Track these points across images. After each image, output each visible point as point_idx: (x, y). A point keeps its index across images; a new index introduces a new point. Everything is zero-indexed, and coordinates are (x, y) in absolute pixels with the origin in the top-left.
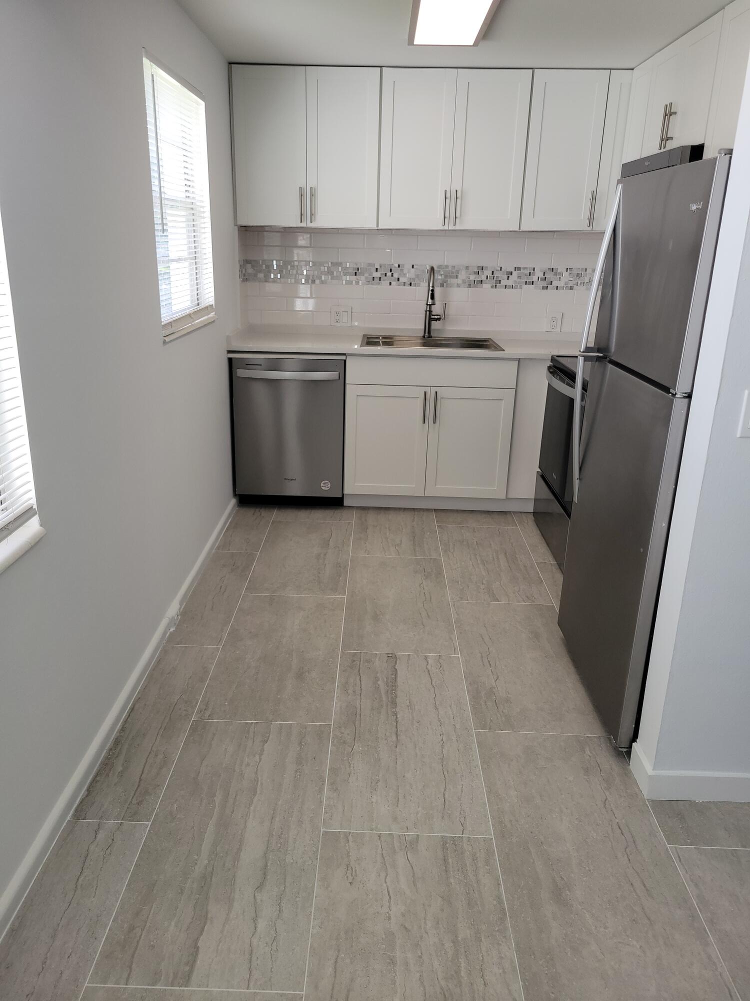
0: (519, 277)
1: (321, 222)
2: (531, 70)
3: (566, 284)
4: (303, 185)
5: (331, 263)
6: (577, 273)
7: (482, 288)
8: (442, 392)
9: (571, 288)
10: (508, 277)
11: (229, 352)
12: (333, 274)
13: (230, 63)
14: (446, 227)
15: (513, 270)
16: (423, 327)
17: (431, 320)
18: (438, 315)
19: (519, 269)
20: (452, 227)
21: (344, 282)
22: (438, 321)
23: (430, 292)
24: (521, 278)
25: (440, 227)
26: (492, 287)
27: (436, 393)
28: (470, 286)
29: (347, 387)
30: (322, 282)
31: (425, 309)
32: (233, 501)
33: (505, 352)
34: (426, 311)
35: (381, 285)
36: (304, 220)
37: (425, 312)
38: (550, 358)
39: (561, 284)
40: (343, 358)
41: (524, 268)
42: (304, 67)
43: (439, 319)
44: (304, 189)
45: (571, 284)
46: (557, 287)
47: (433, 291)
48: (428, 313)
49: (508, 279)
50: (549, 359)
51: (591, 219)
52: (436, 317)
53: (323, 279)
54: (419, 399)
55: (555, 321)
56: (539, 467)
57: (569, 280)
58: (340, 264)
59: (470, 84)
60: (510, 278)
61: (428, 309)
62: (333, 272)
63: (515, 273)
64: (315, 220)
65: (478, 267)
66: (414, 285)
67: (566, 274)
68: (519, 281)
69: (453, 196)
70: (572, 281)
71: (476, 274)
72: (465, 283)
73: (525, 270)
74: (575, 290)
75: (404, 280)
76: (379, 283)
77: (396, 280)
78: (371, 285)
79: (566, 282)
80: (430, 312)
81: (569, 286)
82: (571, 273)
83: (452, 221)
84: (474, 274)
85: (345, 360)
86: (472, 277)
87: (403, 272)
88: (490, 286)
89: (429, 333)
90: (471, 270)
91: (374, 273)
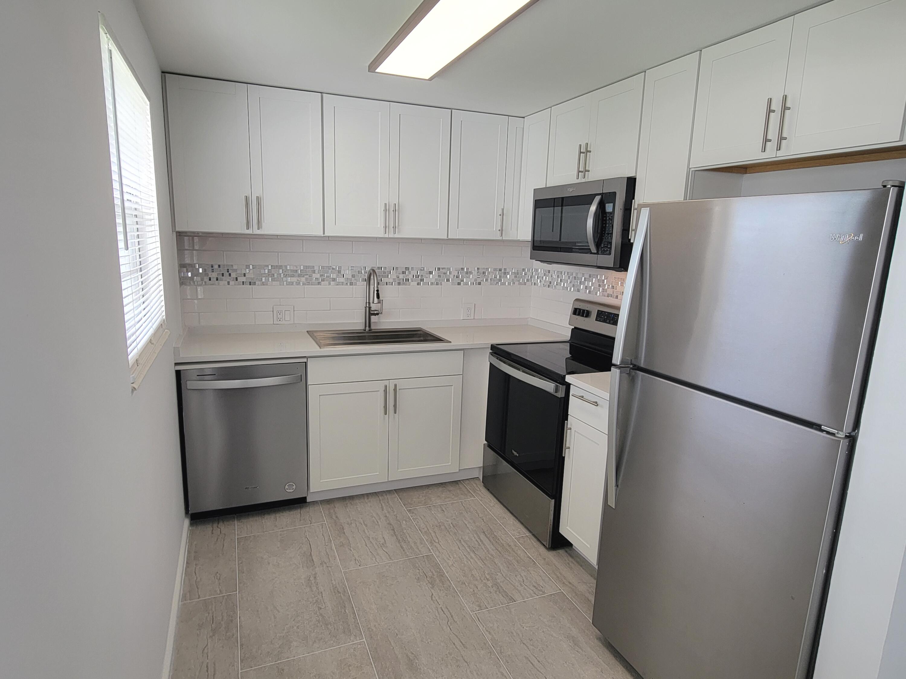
1: (268, 229)
2: (450, 110)
4: (248, 194)
5: (272, 266)
6: (483, 272)
7: (410, 285)
8: (401, 384)
9: (480, 284)
11: (176, 364)
12: (274, 276)
13: (163, 72)
14: (386, 236)
15: (434, 270)
16: (364, 321)
17: (371, 314)
18: (376, 311)
19: (439, 269)
20: (391, 235)
21: (285, 283)
22: (377, 316)
23: (376, 292)
24: (440, 277)
25: (381, 234)
26: (418, 284)
27: (396, 385)
28: (399, 284)
29: (310, 388)
30: (263, 284)
31: (365, 306)
32: (187, 522)
33: (452, 344)
34: (366, 308)
35: (321, 285)
36: (250, 227)
37: (364, 308)
38: (490, 346)
39: (472, 280)
40: (305, 360)
41: (443, 269)
42: (246, 85)
43: (377, 314)
44: (249, 198)
45: (479, 280)
46: (468, 283)
47: (378, 291)
48: (367, 309)
49: (430, 277)
50: (488, 348)
51: (501, 231)
52: (376, 312)
53: (263, 280)
54: (379, 392)
55: (470, 311)
56: (486, 440)
57: (478, 278)
58: (280, 267)
59: (401, 115)
61: (367, 306)
62: (274, 274)
63: (436, 272)
64: (261, 228)
65: (406, 268)
66: (351, 284)
67: (475, 273)
68: (439, 279)
69: (392, 209)
70: (479, 278)
71: (404, 274)
72: (396, 281)
73: (444, 270)
74: (482, 285)
75: (342, 280)
76: (319, 283)
77: (334, 280)
78: (312, 285)
79: (475, 279)
80: (370, 308)
81: (478, 282)
82: (478, 272)
83: (392, 230)
84: (403, 274)
85: (306, 362)
86: (401, 276)
87: (340, 273)
88: (416, 283)
89: (370, 326)
90: (400, 271)
91: (313, 274)
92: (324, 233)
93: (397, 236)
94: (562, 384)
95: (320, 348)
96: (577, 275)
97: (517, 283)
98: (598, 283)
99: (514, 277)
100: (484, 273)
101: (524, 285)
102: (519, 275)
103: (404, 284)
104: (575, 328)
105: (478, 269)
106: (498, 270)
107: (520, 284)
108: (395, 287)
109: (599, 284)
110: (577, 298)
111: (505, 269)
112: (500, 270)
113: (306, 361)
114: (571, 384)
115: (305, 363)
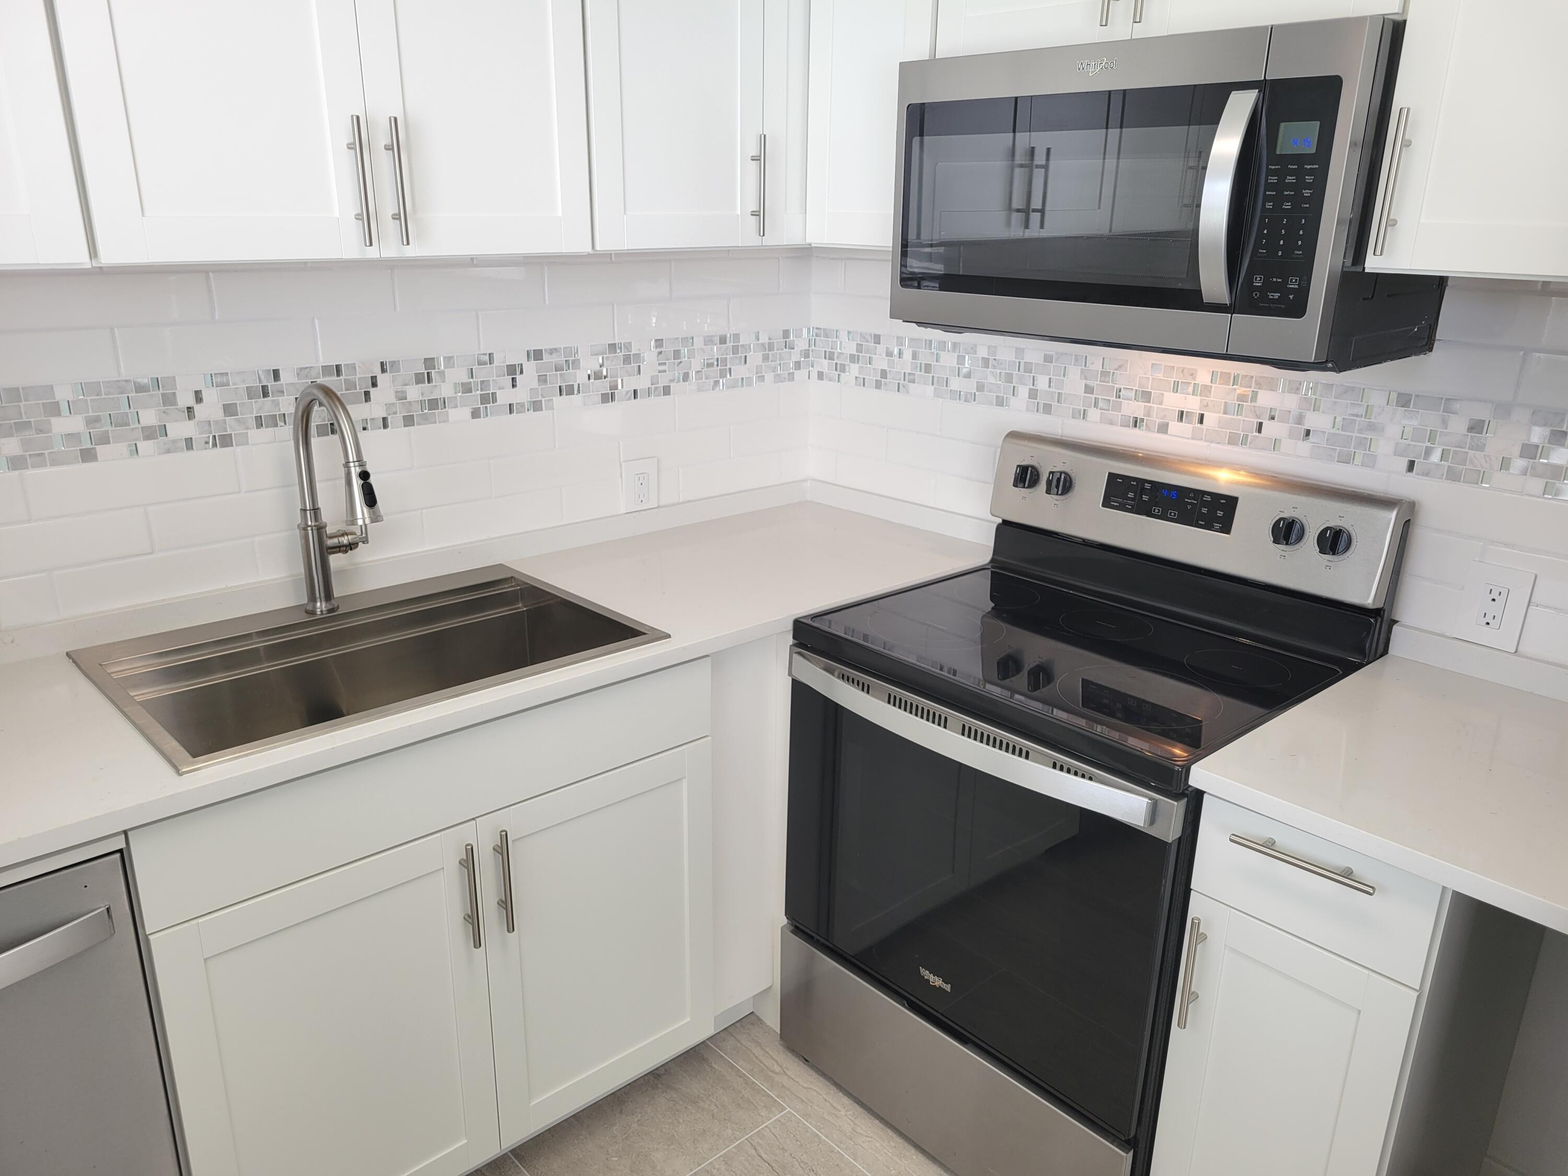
0: (542, 379)
3: (654, 381)
7: (446, 421)
8: (512, 822)
9: (667, 391)
10: (514, 380)
15: (522, 359)
17: (325, 551)
18: (340, 535)
19: (537, 355)
22: (349, 552)
23: (356, 483)
24: (546, 381)
26: (475, 414)
27: (503, 833)
28: (409, 421)
29: (158, 945)
33: (673, 645)
34: (305, 528)
35: (95, 460)
38: (791, 628)
39: (642, 383)
40: (117, 844)
41: (552, 351)
43: (351, 546)
45: (663, 382)
46: (635, 392)
48: (310, 532)
49: (514, 386)
51: (760, 215)
52: (345, 540)
55: (644, 483)
57: (660, 372)
60: (518, 383)
63: (530, 367)
65: (426, 360)
66: (225, 441)
67: (650, 357)
68: (542, 389)
69: (382, 138)
70: (665, 371)
71: (423, 382)
72: (395, 413)
73: (554, 355)
74: (674, 394)
75: (180, 429)
76: (88, 456)
77: (150, 433)
78: (54, 463)
79: (652, 377)
80: (320, 529)
81: (661, 385)
82: (661, 353)
83: (391, 228)
84: (417, 383)
85: (120, 851)
86: (414, 393)
87: (175, 404)
88: (467, 412)
89: (328, 596)
90: (407, 372)
91: (54, 420)
92: (93, 251)
93: (411, 252)
94: (1176, 797)
95: (180, 775)
96: (995, 354)
97: (769, 377)
98: (1084, 382)
99: (761, 358)
100: (677, 354)
101: (789, 380)
102: (775, 351)
103: (425, 419)
104: (1005, 522)
105: (659, 343)
106: (717, 340)
107: (778, 379)
108: (397, 431)
109: (1086, 386)
110: (1010, 431)
111: (736, 337)
112: (723, 340)
113: (122, 845)
114: (1205, 792)
115: (118, 855)
